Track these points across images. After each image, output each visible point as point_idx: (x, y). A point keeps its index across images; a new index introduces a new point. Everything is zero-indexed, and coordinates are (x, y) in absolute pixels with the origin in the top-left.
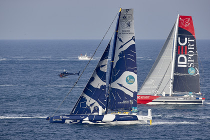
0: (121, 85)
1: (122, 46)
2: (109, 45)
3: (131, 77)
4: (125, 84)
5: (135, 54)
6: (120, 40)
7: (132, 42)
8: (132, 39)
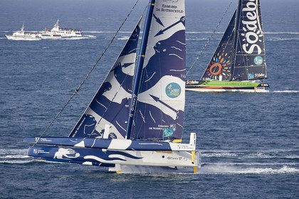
0: (156, 99)
1: (161, 32)
2: (138, 27)
3: (175, 86)
4: (164, 97)
5: (183, 47)
6: (159, 21)
7: (181, 27)
8: (181, 21)
